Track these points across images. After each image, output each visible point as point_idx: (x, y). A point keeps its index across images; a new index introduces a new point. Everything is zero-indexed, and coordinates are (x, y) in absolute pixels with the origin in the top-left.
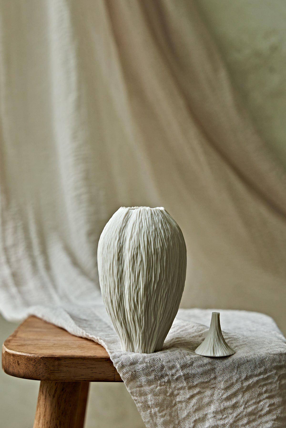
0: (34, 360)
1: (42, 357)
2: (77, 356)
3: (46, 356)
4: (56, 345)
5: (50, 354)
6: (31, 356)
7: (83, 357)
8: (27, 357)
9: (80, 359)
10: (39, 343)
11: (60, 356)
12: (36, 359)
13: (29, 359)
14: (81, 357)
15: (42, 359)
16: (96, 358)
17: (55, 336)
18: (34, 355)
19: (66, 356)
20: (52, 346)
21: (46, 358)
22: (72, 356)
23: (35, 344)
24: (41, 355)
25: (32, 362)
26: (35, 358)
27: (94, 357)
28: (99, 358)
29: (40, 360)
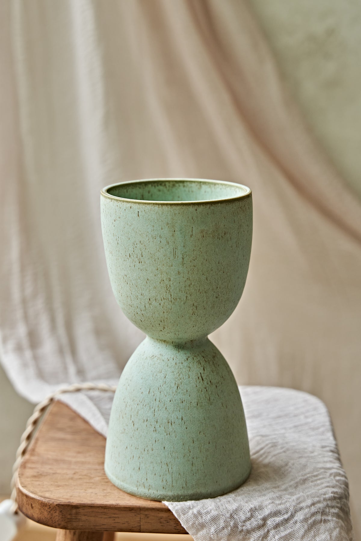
0: (49, 506)
1: (57, 504)
2: (98, 504)
3: (62, 504)
4: (76, 476)
5: (67, 499)
6: (45, 502)
7: (104, 505)
8: (40, 502)
9: (101, 508)
10: (58, 471)
11: (78, 504)
12: (51, 506)
13: (43, 505)
14: (101, 505)
15: (58, 506)
16: (119, 507)
17: (79, 452)
18: (49, 501)
19: (84, 504)
20: (72, 479)
21: (63, 505)
22: (91, 504)
23: (54, 474)
24: (56, 502)
25: (46, 508)
26: (49, 504)
27: (116, 506)
28: (122, 507)
29: (55, 507)
